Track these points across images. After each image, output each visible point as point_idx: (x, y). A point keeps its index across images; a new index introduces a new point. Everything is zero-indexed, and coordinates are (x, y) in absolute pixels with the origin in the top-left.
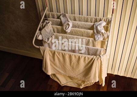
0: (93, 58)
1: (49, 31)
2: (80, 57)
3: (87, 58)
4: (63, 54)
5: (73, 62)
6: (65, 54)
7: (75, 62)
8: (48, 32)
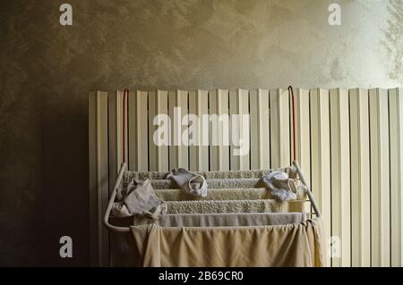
0: (293, 229)
1: (148, 198)
2: (259, 232)
3: (276, 232)
4: (208, 233)
5: (237, 257)
6: (212, 232)
7: (242, 256)
8: (144, 202)
